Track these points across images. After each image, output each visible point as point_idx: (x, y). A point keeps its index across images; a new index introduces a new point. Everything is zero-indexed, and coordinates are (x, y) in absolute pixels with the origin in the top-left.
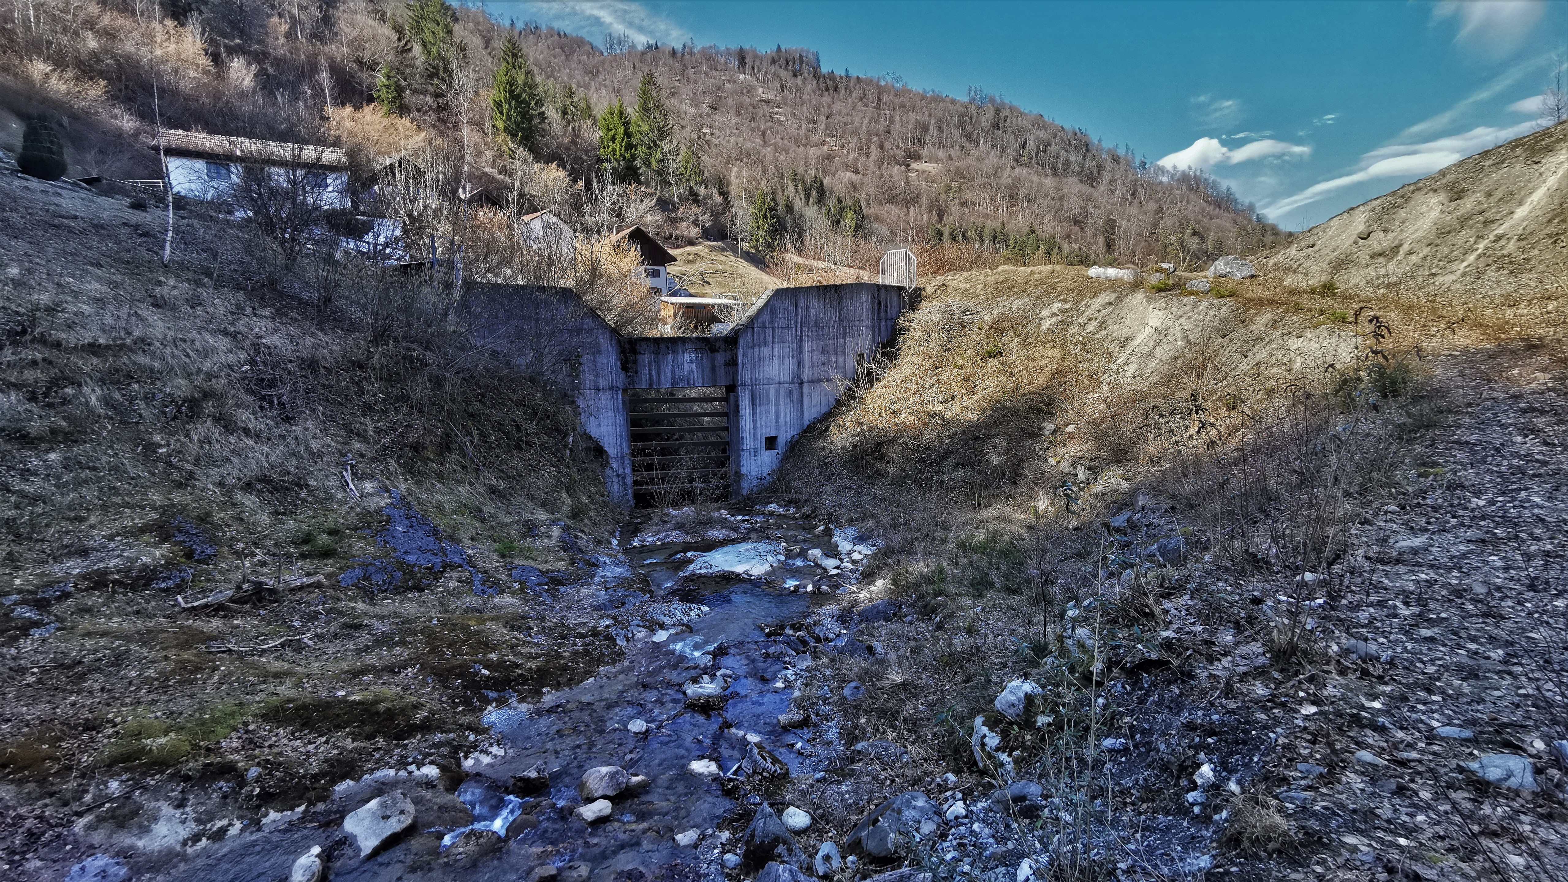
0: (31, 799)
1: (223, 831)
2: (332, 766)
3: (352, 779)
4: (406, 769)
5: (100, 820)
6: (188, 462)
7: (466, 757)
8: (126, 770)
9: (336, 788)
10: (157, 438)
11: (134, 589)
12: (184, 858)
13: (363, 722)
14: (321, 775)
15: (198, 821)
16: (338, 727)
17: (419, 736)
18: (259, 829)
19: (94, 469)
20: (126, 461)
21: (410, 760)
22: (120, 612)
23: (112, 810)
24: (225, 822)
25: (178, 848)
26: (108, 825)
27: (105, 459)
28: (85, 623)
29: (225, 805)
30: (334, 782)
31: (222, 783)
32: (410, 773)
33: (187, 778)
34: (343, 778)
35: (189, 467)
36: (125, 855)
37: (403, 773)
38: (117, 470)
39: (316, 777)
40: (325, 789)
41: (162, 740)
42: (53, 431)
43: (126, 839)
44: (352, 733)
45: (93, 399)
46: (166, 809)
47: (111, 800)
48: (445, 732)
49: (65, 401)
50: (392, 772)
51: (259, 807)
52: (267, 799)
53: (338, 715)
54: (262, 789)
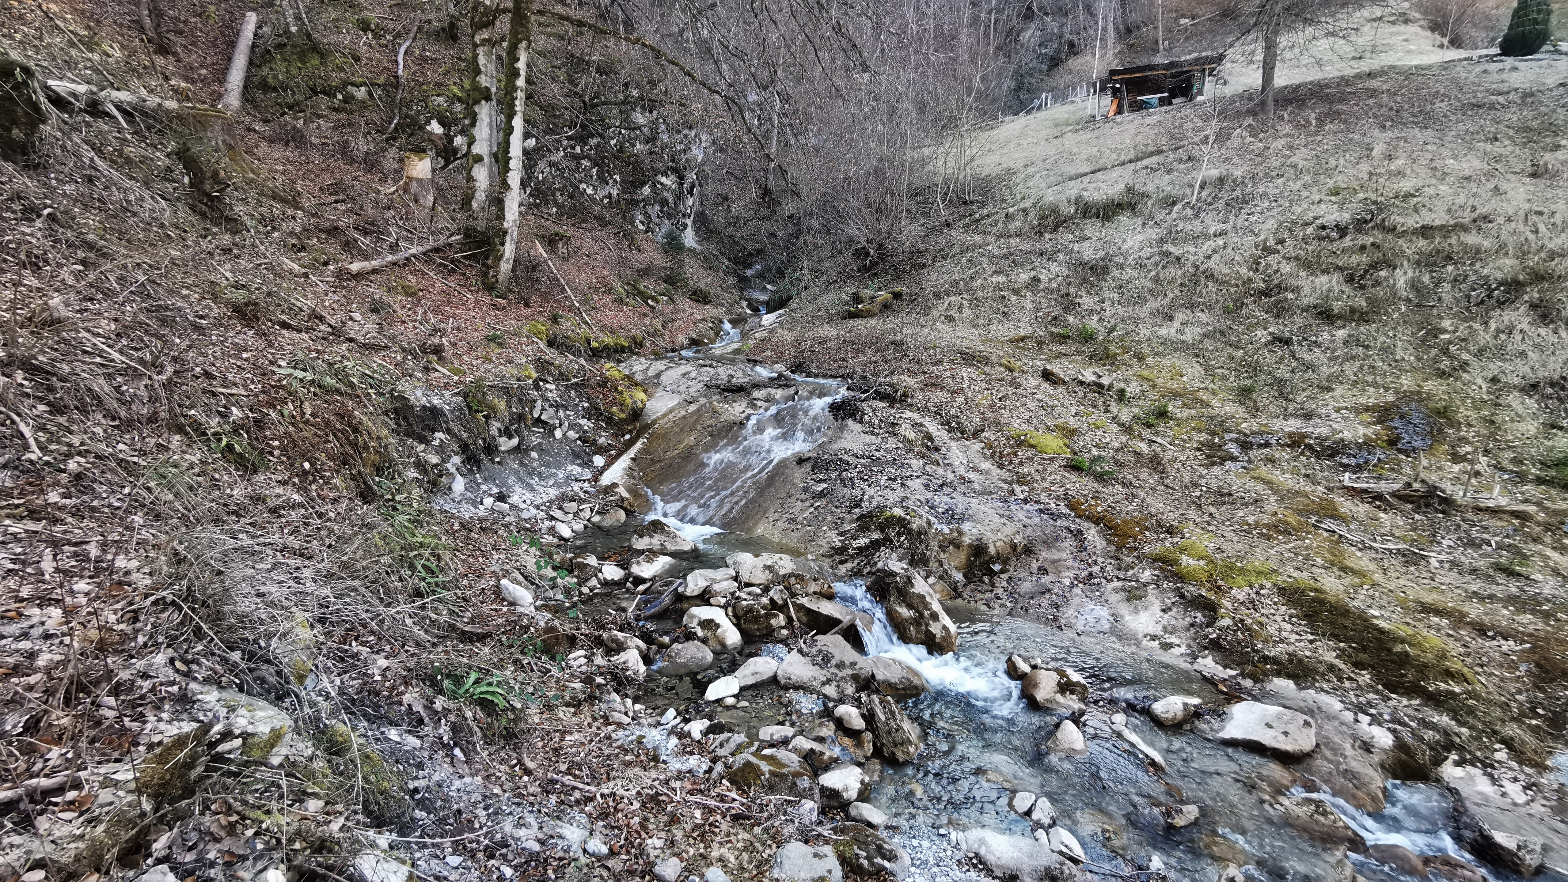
0: (1107, 555)
1: (1170, 646)
2: (1290, 661)
3: (1296, 684)
4: (1356, 714)
5: (1123, 589)
6: (1468, 351)
7: (1458, 764)
8: (1161, 569)
9: (1276, 680)
10: (1447, 324)
11: (1318, 456)
12: (1138, 645)
13: (1364, 649)
14: (1275, 661)
15: (1165, 629)
16: (1336, 637)
17: (1417, 702)
18: (1192, 663)
19: (1367, 347)
20: (1399, 343)
21: (1373, 711)
22: (1295, 471)
23: (1133, 587)
24: (1176, 641)
25: (1140, 636)
26: (1123, 595)
27: (1382, 339)
28: (1264, 471)
29: (1188, 630)
30: (1278, 674)
31: (1199, 615)
32: (1357, 721)
33: (1182, 596)
34: (1289, 676)
35: (1465, 356)
36: (1116, 618)
37: (1349, 716)
38: (1387, 350)
39: (1266, 659)
40: (1266, 675)
41: (1192, 562)
42: (1353, 310)
43: (1124, 609)
44: (1343, 650)
45: (1402, 281)
46: (1156, 607)
47: (1137, 581)
48: (1457, 721)
49: (1377, 283)
50: (1339, 706)
51: (1206, 648)
52: (1215, 646)
53: (1346, 627)
54: (1219, 637)
